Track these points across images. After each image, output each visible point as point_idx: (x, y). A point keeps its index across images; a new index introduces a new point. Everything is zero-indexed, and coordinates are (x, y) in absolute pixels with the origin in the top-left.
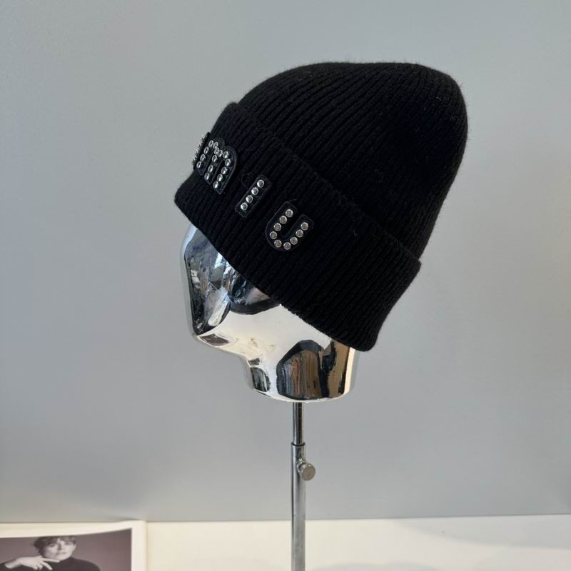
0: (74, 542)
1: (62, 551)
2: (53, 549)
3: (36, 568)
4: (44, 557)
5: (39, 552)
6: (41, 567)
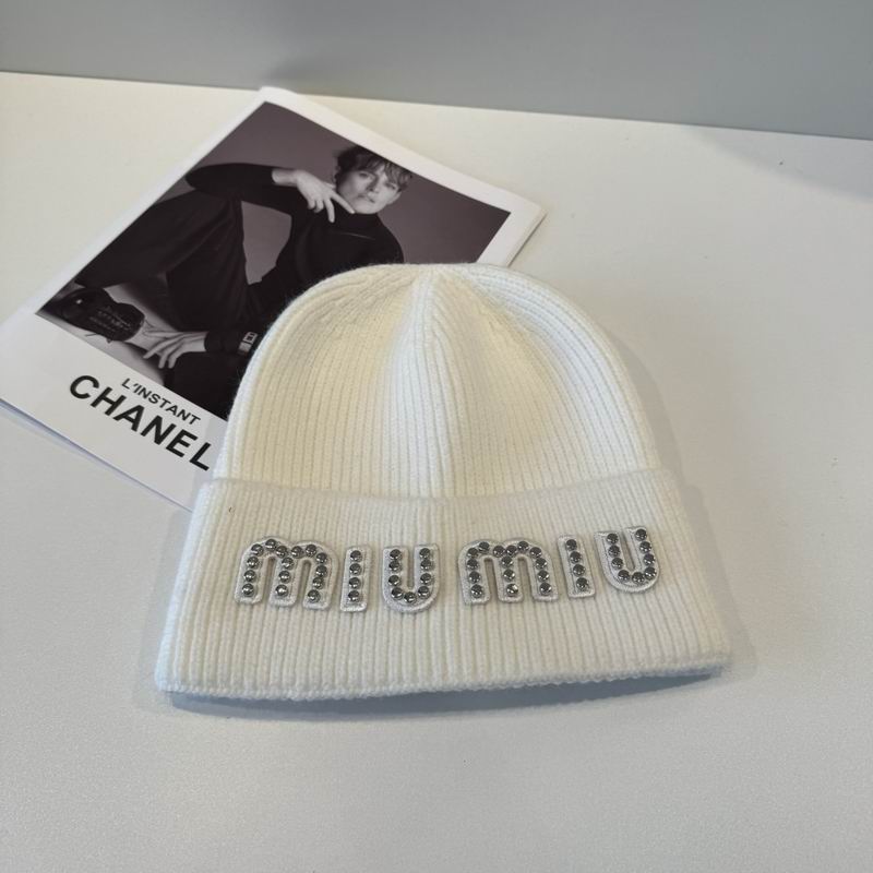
0: (402, 187)
1: (370, 194)
2: (360, 182)
3: (312, 205)
4: (338, 191)
5: (336, 177)
6: (321, 207)
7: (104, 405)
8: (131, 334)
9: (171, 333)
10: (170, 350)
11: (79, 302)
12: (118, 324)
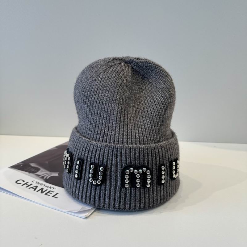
7: (26, 186)
8: (36, 172)
9: (48, 172)
10: (47, 176)
11: (21, 166)
12: (32, 170)
